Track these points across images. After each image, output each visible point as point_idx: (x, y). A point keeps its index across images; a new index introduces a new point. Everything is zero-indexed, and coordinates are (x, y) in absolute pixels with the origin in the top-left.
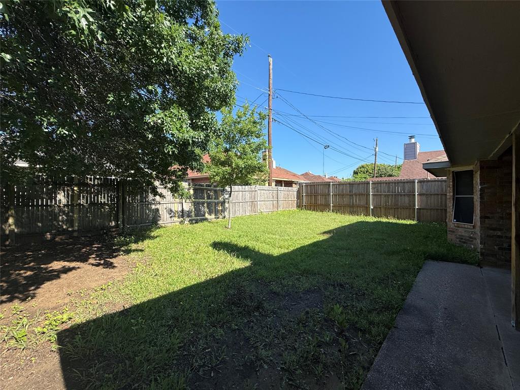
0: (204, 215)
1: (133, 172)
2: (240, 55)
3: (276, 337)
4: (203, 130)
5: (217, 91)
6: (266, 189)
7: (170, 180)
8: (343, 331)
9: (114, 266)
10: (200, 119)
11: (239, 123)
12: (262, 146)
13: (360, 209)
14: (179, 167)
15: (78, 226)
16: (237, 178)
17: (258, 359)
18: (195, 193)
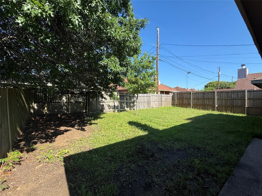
0: (124, 108)
1: (93, 87)
2: (144, 29)
3: (162, 172)
4: (125, 67)
5: (132, 47)
6: (155, 95)
7: (109, 91)
8: (200, 174)
9: (85, 130)
10: (124, 61)
11: (142, 62)
12: (153, 74)
13: (209, 107)
14: (113, 85)
15: (71, 112)
16: (141, 90)
17: (153, 182)
18: (120, 97)
